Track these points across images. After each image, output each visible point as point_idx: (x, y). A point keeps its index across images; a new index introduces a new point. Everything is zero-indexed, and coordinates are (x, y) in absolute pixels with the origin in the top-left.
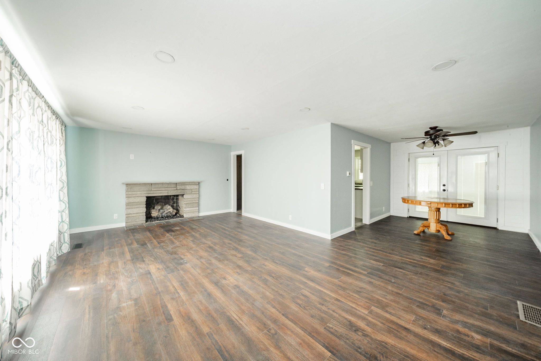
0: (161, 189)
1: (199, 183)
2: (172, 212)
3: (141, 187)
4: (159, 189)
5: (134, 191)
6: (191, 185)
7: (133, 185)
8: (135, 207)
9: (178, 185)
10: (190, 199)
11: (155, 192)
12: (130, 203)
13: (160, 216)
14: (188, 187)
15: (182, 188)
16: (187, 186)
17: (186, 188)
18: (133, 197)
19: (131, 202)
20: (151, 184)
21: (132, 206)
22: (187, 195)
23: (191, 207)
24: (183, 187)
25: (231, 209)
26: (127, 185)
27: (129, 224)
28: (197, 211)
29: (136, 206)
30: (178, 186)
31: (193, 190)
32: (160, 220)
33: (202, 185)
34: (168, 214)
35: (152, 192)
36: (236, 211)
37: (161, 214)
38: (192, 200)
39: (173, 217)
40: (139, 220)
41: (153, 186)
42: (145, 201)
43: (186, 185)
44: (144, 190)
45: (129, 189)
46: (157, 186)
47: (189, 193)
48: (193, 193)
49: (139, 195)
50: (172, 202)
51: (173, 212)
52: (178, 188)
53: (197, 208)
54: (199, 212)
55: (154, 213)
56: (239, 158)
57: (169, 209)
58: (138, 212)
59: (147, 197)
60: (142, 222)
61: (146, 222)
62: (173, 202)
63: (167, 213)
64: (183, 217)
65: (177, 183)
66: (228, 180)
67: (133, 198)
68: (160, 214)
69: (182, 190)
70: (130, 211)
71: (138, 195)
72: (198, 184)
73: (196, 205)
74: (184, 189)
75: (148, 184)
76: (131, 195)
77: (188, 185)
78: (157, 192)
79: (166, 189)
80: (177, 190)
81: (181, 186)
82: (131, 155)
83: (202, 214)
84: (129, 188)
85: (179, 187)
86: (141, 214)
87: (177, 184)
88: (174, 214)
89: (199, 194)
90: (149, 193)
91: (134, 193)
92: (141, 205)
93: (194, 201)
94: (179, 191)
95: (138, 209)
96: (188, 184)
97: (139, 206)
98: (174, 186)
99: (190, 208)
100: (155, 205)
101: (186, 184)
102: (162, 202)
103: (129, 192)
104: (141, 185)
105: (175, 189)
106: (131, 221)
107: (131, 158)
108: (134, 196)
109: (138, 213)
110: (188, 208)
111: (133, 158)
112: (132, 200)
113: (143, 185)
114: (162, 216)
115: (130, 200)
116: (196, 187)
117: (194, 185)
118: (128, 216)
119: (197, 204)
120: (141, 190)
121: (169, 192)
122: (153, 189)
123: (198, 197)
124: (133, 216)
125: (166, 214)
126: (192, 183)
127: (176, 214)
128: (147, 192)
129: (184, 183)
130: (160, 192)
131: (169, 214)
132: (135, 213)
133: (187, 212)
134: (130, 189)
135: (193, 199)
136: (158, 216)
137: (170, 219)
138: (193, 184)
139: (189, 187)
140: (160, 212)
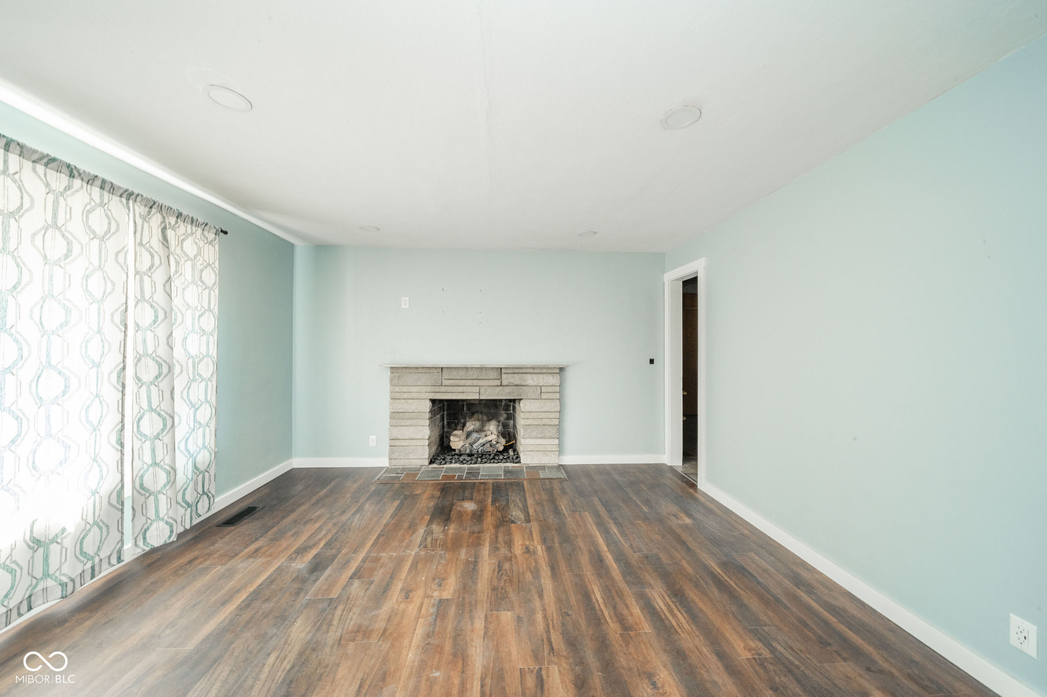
0: (462, 382)
1: (562, 369)
2: (495, 443)
3: (419, 375)
4: (458, 381)
5: (405, 383)
6: (537, 375)
7: (404, 369)
8: (407, 424)
9: (505, 373)
10: (536, 414)
11: (449, 389)
12: (398, 412)
13: (468, 452)
14: (530, 380)
15: (516, 383)
16: (529, 376)
17: (526, 384)
18: (403, 399)
19: (400, 411)
20: (442, 368)
21: (400, 421)
22: (527, 402)
23: (540, 436)
24: (516, 379)
25: (665, 454)
26: (392, 368)
27: (394, 462)
28: (555, 448)
29: (409, 422)
30: (504, 376)
31: (543, 390)
32: (462, 462)
33: (570, 374)
34: (485, 447)
35: (443, 389)
36: (680, 463)
37: (469, 444)
38: (541, 417)
39: (494, 458)
40: (415, 457)
41: (446, 375)
42: (428, 410)
43: (524, 375)
44: (426, 384)
45: (396, 379)
46: (454, 374)
47: (533, 396)
48: (544, 396)
49: (416, 395)
50: (505, 416)
51: (497, 443)
52: (504, 383)
53: (556, 441)
54: (560, 451)
55: (457, 441)
56: (690, 287)
57: (492, 433)
58: (413, 437)
59: (433, 401)
60: (420, 462)
61: (431, 462)
62: (508, 414)
63: (484, 445)
64: (519, 462)
65: (501, 368)
66: (652, 361)
67: (403, 401)
68: (467, 445)
69: (514, 387)
70: (397, 433)
71: (412, 396)
72: (558, 371)
73: (553, 431)
74: (521, 386)
75: (434, 369)
76: (399, 394)
77: (530, 373)
78: (455, 389)
79: (475, 382)
80: (501, 385)
81: (513, 375)
82: (403, 299)
83: (569, 459)
84: (395, 376)
85: (506, 379)
86: (418, 443)
87: (503, 371)
88: (501, 448)
89: (561, 400)
90: (437, 390)
91: (405, 389)
92: (418, 419)
93: (546, 421)
94: (508, 389)
95: (412, 429)
96: (531, 371)
97: (415, 421)
98: (495, 375)
99: (536, 438)
100: (467, 420)
101: (524, 371)
102: (481, 413)
103: (395, 386)
104: (420, 371)
105: (498, 382)
106: (399, 456)
107: (403, 306)
108: (405, 396)
109: (412, 439)
110: (530, 438)
111: (407, 306)
112: (402, 406)
113: (424, 371)
114: (471, 450)
115: (396, 405)
116: (553, 380)
117: (546, 373)
118: (394, 444)
119: (555, 430)
120: (419, 383)
121: (482, 390)
122: (445, 382)
123: (558, 409)
124: (402, 444)
125: (482, 448)
126: (541, 368)
127: (506, 449)
128: (433, 389)
129: (521, 368)
130: (461, 389)
131: (487, 448)
132: (406, 438)
133: (528, 449)
134: (398, 379)
135: (544, 415)
136: (462, 449)
137: (486, 462)
138: (544, 371)
139: (533, 379)
140: (470, 440)
